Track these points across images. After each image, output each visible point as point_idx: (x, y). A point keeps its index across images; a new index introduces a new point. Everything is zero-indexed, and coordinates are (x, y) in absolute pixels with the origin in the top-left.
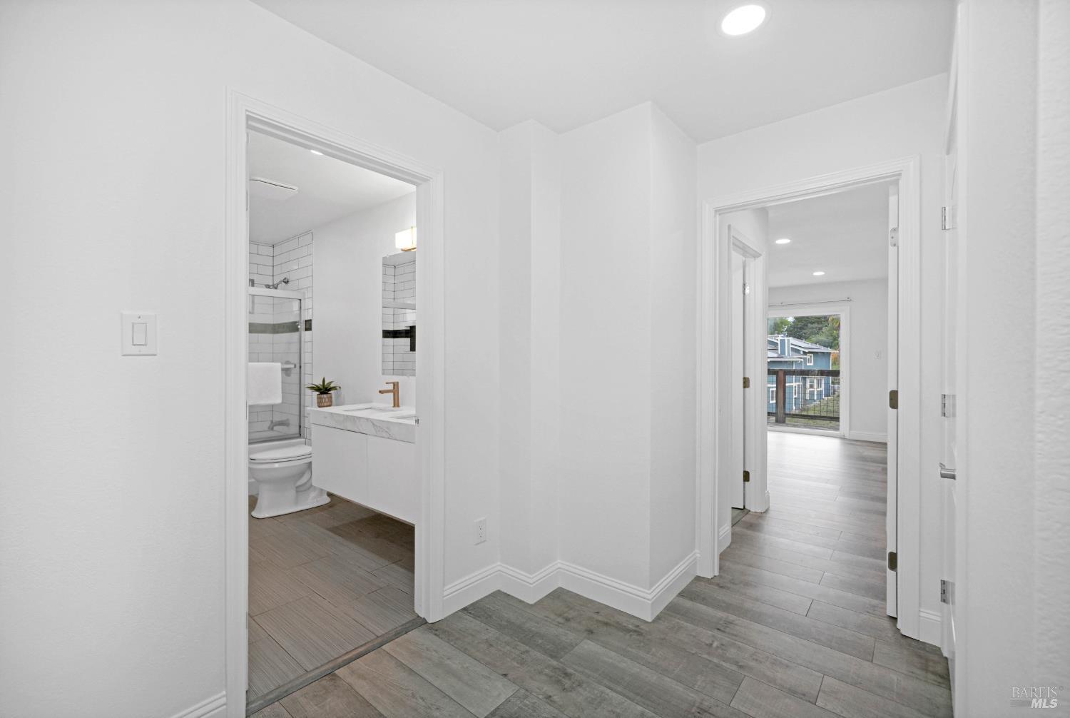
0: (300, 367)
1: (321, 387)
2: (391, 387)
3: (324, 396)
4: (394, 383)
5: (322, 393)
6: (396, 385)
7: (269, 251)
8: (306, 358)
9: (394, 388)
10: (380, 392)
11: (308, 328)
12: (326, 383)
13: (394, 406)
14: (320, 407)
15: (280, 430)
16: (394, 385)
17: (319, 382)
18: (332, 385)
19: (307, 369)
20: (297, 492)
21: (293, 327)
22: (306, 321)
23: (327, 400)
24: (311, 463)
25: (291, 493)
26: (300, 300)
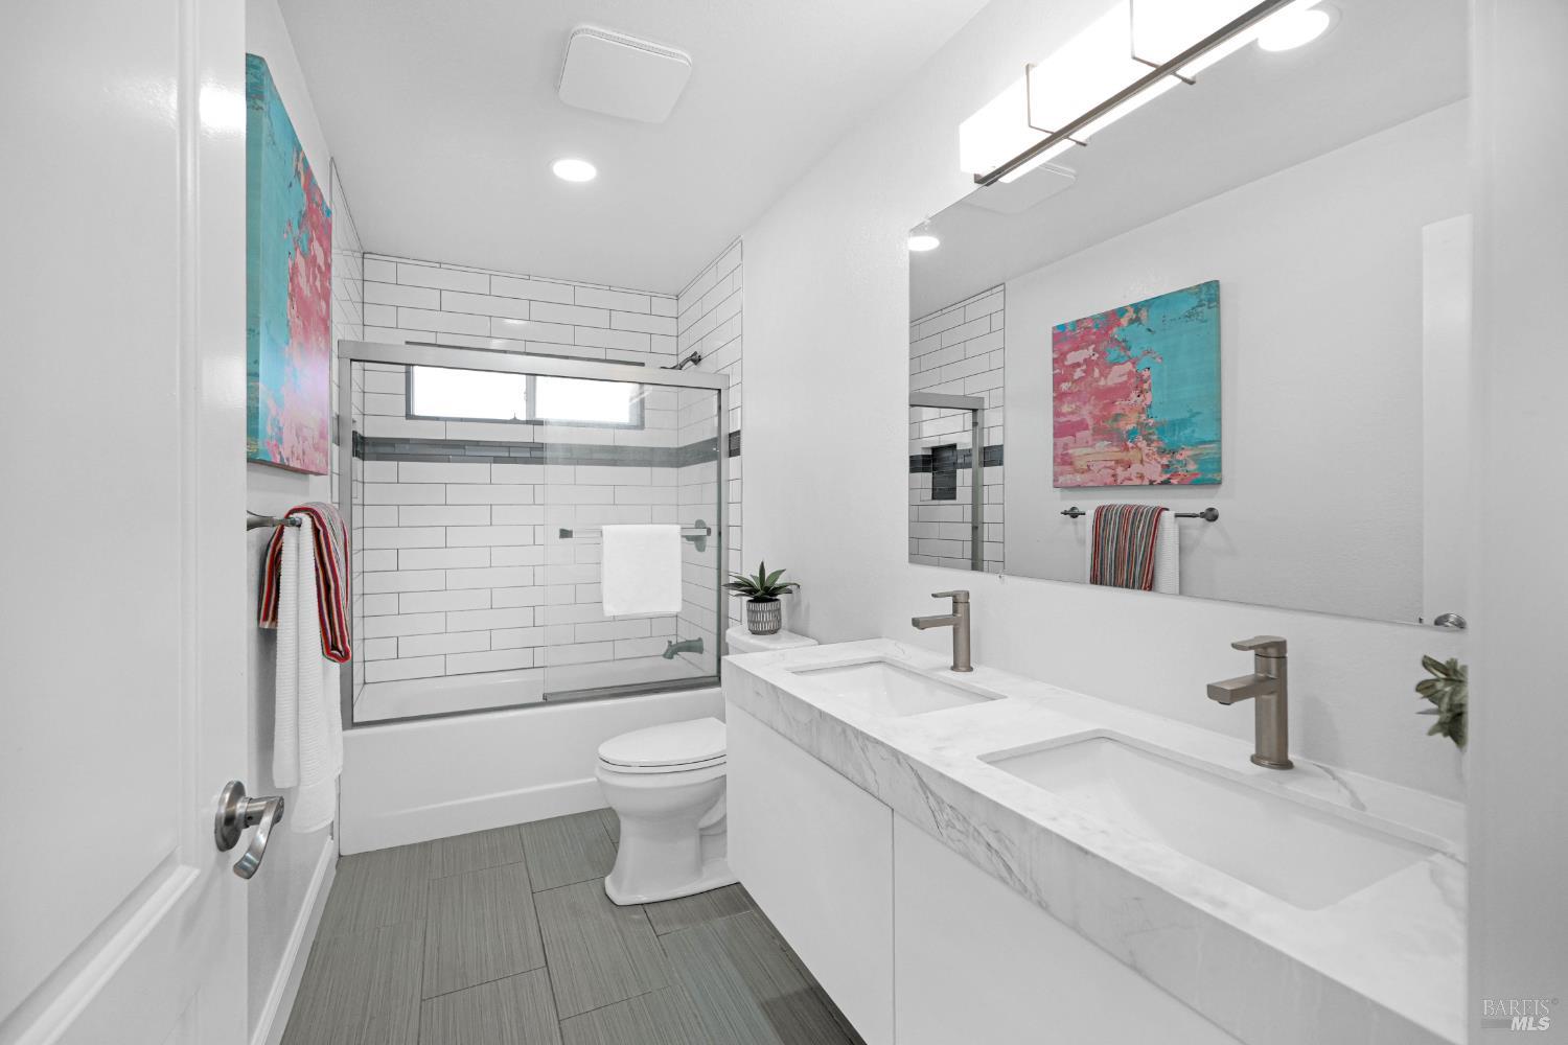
0: (720, 534)
1: (757, 584)
2: (945, 607)
3: (761, 606)
4: (955, 597)
5: (757, 600)
6: (960, 601)
7: (668, 307)
8: (732, 515)
9: (955, 611)
10: (916, 623)
11: (734, 452)
12: (767, 574)
13: (955, 668)
14: (754, 633)
15: (682, 666)
16: (955, 602)
17: (750, 573)
18: (780, 582)
19: (733, 538)
20: (701, 837)
21: (705, 452)
22: (730, 435)
23: (767, 617)
24: (724, 777)
25: (688, 846)
26: (720, 390)
